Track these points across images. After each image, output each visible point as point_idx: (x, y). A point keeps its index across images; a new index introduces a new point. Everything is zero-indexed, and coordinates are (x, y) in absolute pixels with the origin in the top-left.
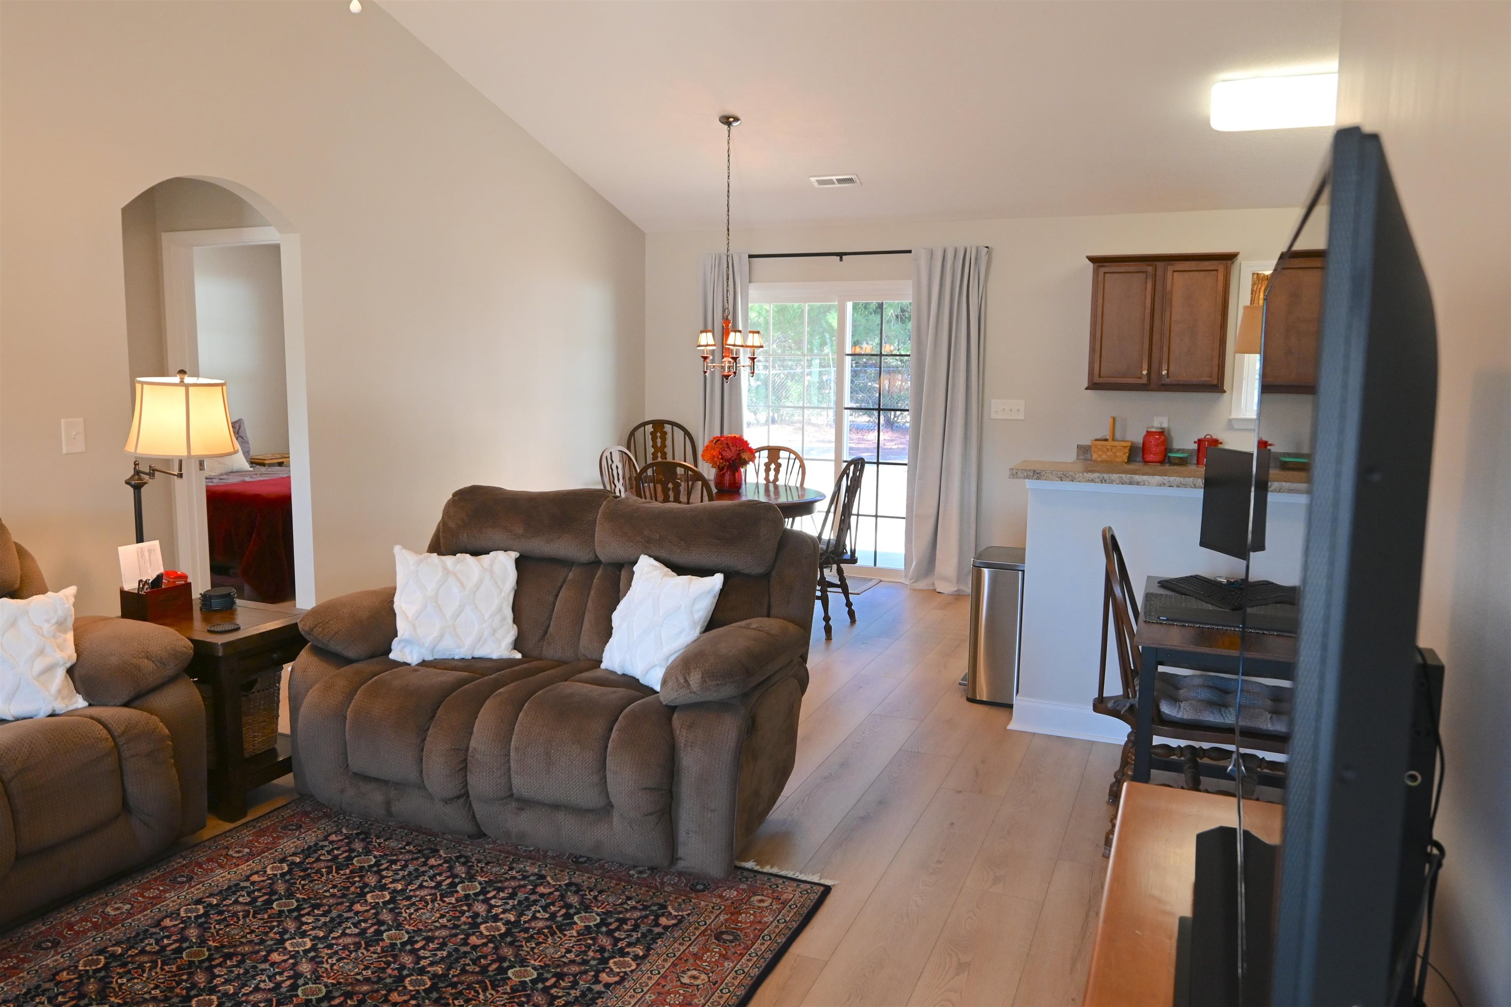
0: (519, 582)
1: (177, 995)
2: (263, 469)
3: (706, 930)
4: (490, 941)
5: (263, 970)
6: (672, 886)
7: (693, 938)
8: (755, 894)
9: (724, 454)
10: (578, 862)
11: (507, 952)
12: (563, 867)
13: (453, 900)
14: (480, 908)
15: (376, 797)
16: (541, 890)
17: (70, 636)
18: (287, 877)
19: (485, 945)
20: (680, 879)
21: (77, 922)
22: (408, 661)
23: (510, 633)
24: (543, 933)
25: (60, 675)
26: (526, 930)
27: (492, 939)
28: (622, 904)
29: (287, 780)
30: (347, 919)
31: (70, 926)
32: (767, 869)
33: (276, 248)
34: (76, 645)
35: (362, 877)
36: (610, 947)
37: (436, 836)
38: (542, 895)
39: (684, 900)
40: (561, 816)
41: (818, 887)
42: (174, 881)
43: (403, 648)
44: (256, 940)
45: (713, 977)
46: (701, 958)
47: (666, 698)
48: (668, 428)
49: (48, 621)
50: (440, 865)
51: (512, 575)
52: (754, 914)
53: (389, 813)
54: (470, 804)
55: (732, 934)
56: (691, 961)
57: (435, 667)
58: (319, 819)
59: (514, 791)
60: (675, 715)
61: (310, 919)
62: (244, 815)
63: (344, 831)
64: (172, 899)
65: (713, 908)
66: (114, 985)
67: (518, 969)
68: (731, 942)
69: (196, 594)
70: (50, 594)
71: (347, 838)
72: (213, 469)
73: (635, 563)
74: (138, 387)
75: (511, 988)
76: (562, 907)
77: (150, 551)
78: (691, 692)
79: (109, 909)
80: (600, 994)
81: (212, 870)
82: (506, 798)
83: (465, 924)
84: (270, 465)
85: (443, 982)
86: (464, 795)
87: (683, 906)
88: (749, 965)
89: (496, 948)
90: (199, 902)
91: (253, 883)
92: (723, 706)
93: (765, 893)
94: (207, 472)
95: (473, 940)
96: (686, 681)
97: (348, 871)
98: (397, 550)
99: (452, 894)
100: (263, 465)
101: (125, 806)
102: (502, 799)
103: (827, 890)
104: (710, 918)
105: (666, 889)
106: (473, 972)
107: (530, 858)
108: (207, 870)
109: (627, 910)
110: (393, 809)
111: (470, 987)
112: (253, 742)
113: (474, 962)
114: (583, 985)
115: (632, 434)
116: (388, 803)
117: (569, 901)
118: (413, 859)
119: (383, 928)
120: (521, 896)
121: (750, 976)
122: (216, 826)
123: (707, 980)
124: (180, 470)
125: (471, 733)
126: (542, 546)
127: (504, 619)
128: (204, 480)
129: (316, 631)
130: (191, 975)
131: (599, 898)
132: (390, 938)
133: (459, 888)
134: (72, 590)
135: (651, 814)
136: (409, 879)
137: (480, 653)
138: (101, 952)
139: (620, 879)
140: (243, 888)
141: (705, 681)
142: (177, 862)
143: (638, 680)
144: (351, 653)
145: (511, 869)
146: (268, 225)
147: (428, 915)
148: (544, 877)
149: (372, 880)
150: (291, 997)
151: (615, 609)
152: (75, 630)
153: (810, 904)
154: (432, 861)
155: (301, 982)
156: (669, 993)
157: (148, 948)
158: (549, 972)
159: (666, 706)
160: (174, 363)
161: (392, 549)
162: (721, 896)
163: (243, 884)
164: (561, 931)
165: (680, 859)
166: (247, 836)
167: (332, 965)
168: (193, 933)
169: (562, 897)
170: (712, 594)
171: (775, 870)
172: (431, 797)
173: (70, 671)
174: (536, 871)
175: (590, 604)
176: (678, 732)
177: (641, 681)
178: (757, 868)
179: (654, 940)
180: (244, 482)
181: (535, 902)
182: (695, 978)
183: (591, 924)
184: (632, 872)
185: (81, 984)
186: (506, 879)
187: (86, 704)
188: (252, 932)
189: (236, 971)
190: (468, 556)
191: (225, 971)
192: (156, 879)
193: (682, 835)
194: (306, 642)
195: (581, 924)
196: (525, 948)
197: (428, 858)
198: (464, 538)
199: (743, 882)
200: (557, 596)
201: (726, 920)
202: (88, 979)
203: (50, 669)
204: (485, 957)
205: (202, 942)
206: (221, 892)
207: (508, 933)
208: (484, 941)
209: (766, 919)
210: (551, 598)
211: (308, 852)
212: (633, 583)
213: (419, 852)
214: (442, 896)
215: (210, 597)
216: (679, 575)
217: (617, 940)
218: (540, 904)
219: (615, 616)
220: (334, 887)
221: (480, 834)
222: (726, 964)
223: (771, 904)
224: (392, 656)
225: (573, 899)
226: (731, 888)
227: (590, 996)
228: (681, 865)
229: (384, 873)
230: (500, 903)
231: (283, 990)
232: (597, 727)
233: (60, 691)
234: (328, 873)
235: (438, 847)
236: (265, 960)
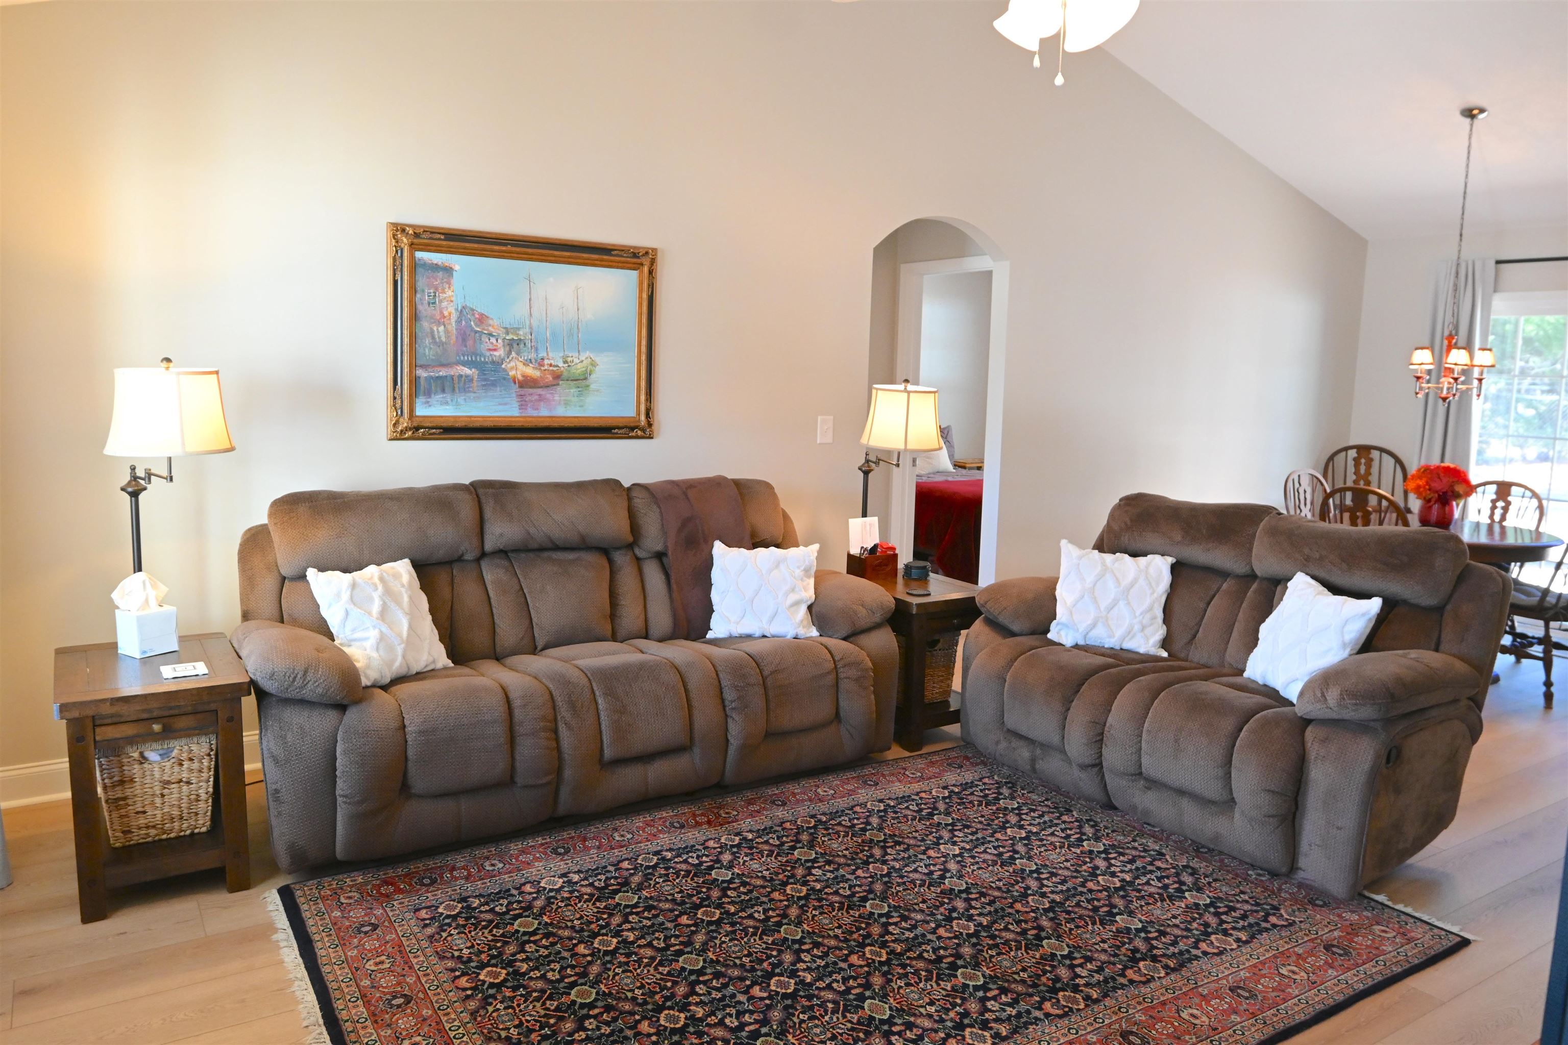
0: (1172, 585)
1: (860, 859)
2: (964, 471)
3: (1316, 938)
4: (1105, 890)
5: (921, 859)
6: (1290, 894)
7: (1300, 942)
8: (1378, 924)
9: (1433, 485)
10: (1199, 849)
11: (1119, 902)
12: (1184, 851)
13: (1078, 851)
14: (1102, 864)
15: (1023, 753)
16: (1159, 864)
17: (812, 581)
18: (947, 801)
19: (1100, 891)
20: (1299, 890)
21: (798, 794)
22: (1064, 642)
23: (1160, 632)
24: (1154, 897)
25: (803, 609)
26: (1139, 891)
27: (1107, 889)
28: (1235, 895)
29: (954, 729)
30: (989, 842)
31: (794, 795)
32: (1400, 907)
33: (989, 274)
34: (815, 589)
35: (1005, 815)
36: (1214, 925)
37: (1072, 799)
38: (1159, 868)
39: (1299, 909)
40: (1185, 803)
41: (1453, 936)
42: (865, 783)
43: (1060, 630)
44: (919, 838)
45: (1313, 977)
46: (1304, 960)
47: (1301, 710)
48: (1375, 454)
49: (798, 567)
50: (1072, 822)
51: (1166, 578)
52: (1373, 940)
53: (1034, 770)
54: (1103, 775)
55: (1344, 949)
56: (1294, 958)
57: (1086, 651)
58: (977, 764)
59: (1143, 770)
60: (1309, 729)
61: (961, 834)
62: (920, 749)
63: (996, 778)
64: (865, 795)
65: (1329, 923)
66: (819, 840)
67: (1125, 917)
68: (1341, 955)
69: (901, 565)
70: (801, 547)
71: (997, 783)
72: (924, 469)
73: (1290, 579)
74: (874, 392)
75: (1117, 929)
76: (1175, 882)
77: (871, 525)
78: (1327, 707)
79: (819, 790)
80: (1197, 958)
81: (893, 782)
82: (1135, 775)
83: (1085, 871)
84: (971, 468)
85: (1059, 907)
86: (1098, 765)
87: (1297, 913)
88: (1355, 980)
89: (1109, 896)
90: (881, 801)
91: (921, 798)
92: (1361, 728)
93: (1391, 926)
94: (918, 470)
95: (1090, 885)
96: (1323, 695)
97: (994, 808)
98: (1064, 543)
99: (1078, 846)
100: (964, 468)
101: (837, 717)
102: (1132, 775)
103: (1464, 943)
104: (1323, 930)
105: (1283, 895)
106: (1085, 908)
107: (1153, 837)
108: (889, 781)
109: (1238, 901)
110: (1037, 766)
111: (1081, 917)
112: (932, 693)
113: (1088, 901)
114: (1182, 946)
115: (1331, 458)
116: (1033, 761)
117: (1183, 879)
118: (1049, 812)
119: (1016, 856)
120: (1139, 864)
121: (1352, 987)
122: (896, 752)
123: (1306, 977)
124: (898, 460)
125: (1110, 711)
126: (1199, 554)
127: (1154, 618)
128: (915, 477)
129: (988, 606)
130: (871, 848)
131: (1213, 885)
132: (1021, 864)
133: (1085, 843)
134: (816, 547)
135: (1273, 816)
136: (1044, 826)
137: (1128, 645)
138: (813, 817)
139: (1237, 875)
140: (913, 800)
141: (1344, 699)
142: (867, 771)
143: (1278, 692)
144: (1015, 628)
145: (1134, 841)
146: (985, 254)
147: (1055, 856)
148: (1164, 855)
149: (1013, 819)
150: (940, 883)
151: (1263, 621)
152: (815, 578)
153: (1438, 948)
154: (1065, 818)
155: (948, 875)
156: (1264, 976)
157: (843, 823)
158: (1153, 927)
159: (1301, 717)
160: (900, 374)
161: (1059, 542)
162: (1339, 916)
163: (913, 797)
164: (1171, 900)
165: (1301, 869)
166: (921, 763)
167: (974, 870)
168: (875, 821)
169: (1177, 875)
170: (1367, 617)
171: (1409, 910)
172: (1068, 760)
173: (810, 608)
174: (1157, 848)
175: (1241, 615)
176: (1309, 744)
177: (1282, 693)
178: (1389, 903)
179: (1260, 932)
180: (947, 481)
181: (1151, 872)
182: (1294, 972)
183: (1201, 903)
184: (1250, 872)
185: (798, 833)
186: (1128, 848)
187: (818, 634)
188: (917, 831)
189: (902, 854)
190: (1127, 556)
191: (894, 852)
192: (853, 778)
193: (1304, 846)
194: (981, 614)
195: (1191, 900)
196: (1135, 904)
197: (1062, 814)
198: (1125, 540)
199: (1368, 911)
200: (1209, 603)
201: (1340, 937)
202: (803, 831)
203: (797, 603)
204: (1098, 900)
205: (881, 829)
206: (897, 798)
207: (1122, 888)
208: (1100, 888)
209: (1384, 948)
210: (1202, 605)
211: (965, 786)
212: (1285, 598)
213: (1055, 808)
214: (1069, 846)
215: (911, 567)
216: (1334, 594)
217: (1222, 922)
218: (1156, 874)
219: (1263, 628)
220: (982, 816)
221: (1110, 806)
222: (1330, 971)
223: (1394, 937)
224: (1049, 636)
225: (1188, 879)
226: (1353, 912)
227: (1187, 956)
228: (1301, 875)
229: (1024, 817)
230: (1119, 864)
231: (935, 877)
232: (1227, 724)
233: (802, 621)
234: (979, 806)
235: (1072, 809)
236: (924, 853)
